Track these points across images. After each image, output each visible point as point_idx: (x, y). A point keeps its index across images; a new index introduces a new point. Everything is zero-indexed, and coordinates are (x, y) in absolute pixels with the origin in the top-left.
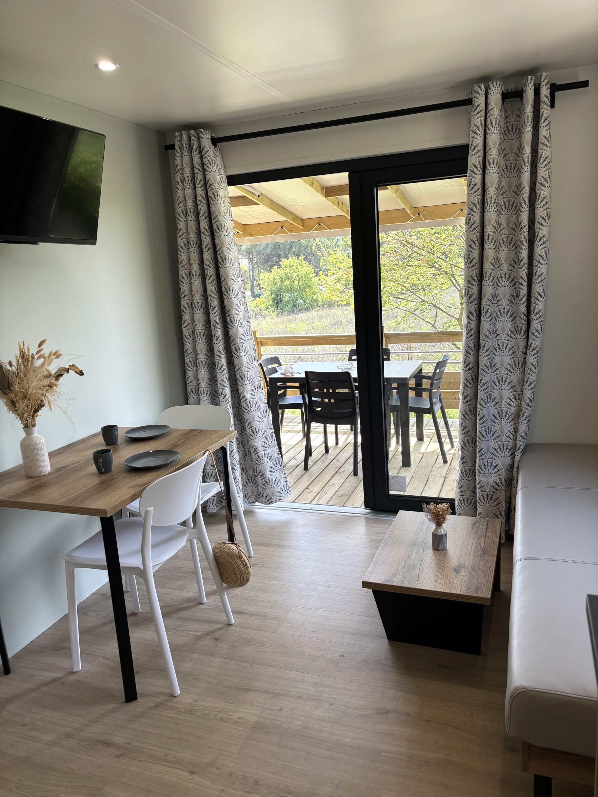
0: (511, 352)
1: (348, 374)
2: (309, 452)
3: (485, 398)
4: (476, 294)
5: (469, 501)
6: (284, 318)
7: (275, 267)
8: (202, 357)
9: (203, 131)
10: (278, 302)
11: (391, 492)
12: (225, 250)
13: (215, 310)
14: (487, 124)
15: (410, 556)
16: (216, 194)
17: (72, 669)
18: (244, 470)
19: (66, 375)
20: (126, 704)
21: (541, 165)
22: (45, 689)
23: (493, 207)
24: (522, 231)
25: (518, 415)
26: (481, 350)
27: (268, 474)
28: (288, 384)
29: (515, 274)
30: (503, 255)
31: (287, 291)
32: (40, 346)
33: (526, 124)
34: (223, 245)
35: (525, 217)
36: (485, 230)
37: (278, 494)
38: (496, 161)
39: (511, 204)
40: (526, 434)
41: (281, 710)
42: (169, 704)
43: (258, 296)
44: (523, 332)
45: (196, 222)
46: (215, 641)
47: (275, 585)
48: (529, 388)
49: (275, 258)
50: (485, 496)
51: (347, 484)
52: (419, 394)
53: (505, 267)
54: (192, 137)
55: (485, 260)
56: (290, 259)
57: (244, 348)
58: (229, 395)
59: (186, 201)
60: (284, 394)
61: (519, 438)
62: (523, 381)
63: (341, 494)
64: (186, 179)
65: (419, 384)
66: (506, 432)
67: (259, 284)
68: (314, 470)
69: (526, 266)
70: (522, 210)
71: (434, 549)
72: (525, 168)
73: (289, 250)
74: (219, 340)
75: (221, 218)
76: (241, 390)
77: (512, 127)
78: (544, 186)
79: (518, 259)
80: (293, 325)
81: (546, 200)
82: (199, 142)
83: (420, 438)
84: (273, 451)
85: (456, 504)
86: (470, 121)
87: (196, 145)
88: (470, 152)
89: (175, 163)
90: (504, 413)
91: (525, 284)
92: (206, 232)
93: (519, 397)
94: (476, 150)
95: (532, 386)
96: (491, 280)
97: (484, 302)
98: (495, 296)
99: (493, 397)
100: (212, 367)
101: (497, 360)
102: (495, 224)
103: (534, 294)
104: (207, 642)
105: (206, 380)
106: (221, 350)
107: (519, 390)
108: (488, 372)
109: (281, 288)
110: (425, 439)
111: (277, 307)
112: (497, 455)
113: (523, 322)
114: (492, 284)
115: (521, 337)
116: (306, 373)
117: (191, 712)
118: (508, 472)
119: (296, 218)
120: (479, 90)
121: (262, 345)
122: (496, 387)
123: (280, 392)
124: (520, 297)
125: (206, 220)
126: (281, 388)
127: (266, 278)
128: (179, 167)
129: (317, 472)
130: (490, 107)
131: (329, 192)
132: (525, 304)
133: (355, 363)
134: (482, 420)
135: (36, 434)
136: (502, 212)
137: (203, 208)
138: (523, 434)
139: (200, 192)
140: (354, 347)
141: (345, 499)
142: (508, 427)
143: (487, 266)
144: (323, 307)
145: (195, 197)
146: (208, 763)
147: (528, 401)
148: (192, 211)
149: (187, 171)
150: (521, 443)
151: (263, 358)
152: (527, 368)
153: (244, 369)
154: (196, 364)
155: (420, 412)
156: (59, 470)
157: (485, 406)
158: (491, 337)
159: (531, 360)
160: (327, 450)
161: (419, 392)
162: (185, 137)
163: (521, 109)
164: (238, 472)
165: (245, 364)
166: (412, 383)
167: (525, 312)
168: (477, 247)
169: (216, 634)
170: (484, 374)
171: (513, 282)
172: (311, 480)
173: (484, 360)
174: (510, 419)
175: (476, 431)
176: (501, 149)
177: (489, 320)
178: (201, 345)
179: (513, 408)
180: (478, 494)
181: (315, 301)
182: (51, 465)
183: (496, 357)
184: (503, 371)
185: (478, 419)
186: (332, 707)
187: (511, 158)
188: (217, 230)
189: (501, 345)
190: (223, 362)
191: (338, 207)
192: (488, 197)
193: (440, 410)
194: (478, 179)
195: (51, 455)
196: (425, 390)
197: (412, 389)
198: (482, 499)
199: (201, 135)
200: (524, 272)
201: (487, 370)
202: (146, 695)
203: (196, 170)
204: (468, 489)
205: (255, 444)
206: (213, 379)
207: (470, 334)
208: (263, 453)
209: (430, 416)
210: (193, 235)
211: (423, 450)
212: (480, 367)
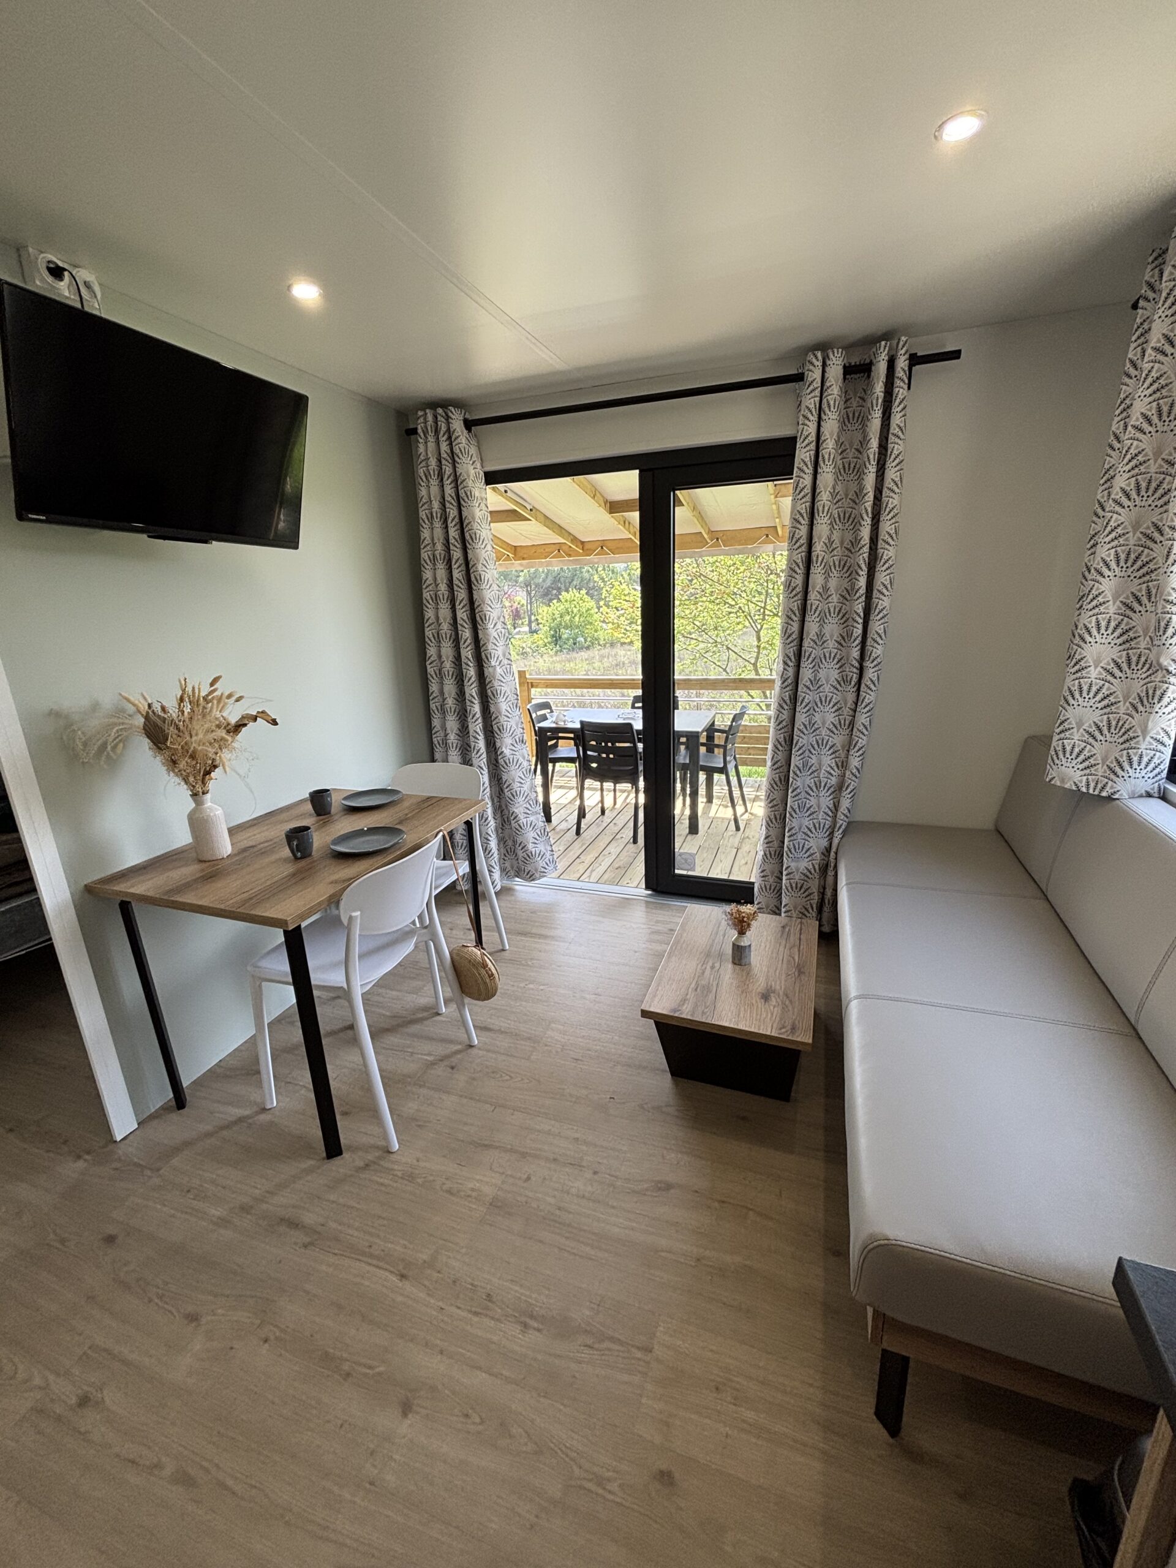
0: (836, 708)
1: (630, 726)
2: (582, 814)
3: (801, 766)
4: (797, 632)
5: (773, 888)
6: (563, 656)
7: (555, 601)
8: (450, 702)
9: (453, 410)
10: (556, 639)
11: (677, 871)
12: (480, 567)
13: (466, 644)
14: (823, 407)
15: (703, 973)
16: (469, 494)
17: (264, 1103)
18: (502, 841)
19: (251, 724)
20: (326, 1161)
21: (890, 464)
22: (225, 1133)
23: (826, 519)
24: (861, 552)
25: (840, 787)
26: (798, 704)
27: (530, 846)
28: (560, 735)
29: (848, 608)
30: (833, 583)
31: (566, 627)
32: (212, 684)
33: (875, 408)
34: (478, 560)
35: (865, 533)
36: (813, 549)
37: (543, 870)
38: (832, 457)
39: (847, 515)
40: (849, 811)
41: (528, 1179)
42: (382, 1163)
43: (536, 632)
44: (853, 683)
45: (445, 531)
46: (450, 1070)
47: (533, 989)
48: (858, 754)
49: (555, 592)
50: (794, 885)
51: (624, 853)
52: (710, 750)
53: (835, 598)
54: (439, 418)
55: (810, 588)
56: (571, 593)
57: (503, 692)
58: (483, 750)
59: (431, 501)
60: (556, 746)
61: (840, 815)
62: (849, 746)
63: (617, 866)
64: (432, 473)
65: (710, 738)
66: (824, 808)
67: (537, 620)
68: (587, 835)
69: (863, 598)
70: (863, 523)
71: (734, 963)
72: (870, 467)
73: (570, 583)
74: (471, 681)
75: (475, 526)
76: (498, 744)
77: (854, 414)
78: (893, 491)
79: (853, 589)
80: (572, 665)
81: (895, 510)
82: (448, 423)
83: (710, 799)
84: (537, 819)
85: (756, 889)
86: (800, 405)
87: (444, 428)
88: (798, 444)
89: (417, 451)
90: (823, 784)
91: (860, 621)
92: (456, 543)
93: (843, 765)
94: (806, 442)
95: (861, 752)
96: (816, 615)
97: (806, 643)
98: (820, 635)
99: (810, 764)
100: (463, 716)
101: (817, 718)
102: (827, 541)
103: (871, 634)
104: (440, 1071)
105: (455, 730)
106: (474, 694)
107: (843, 756)
108: (806, 732)
109: (561, 624)
110: (715, 801)
111: (556, 645)
112: (811, 835)
113: (855, 670)
114: (818, 620)
115: (851, 688)
116: (582, 723)
117: (410, 1177)
118: (823, 857)
119: (575, 540)
120: (814, 360)
121: (532, 687)
122: (814, 752)
123: (550, 743)
124: (853, 638)
125: (456, 528)
126: (551, 739)
127: (545, 613)
128: (422, 458)
129: (591, 837)
130: (828, 384)
131: (615, 507)
132: (859, 647)
133: (640, 712)
134: (795, 793)
135: (209, 804)
136: (836, 527)
137: (453, 512)
138: (846, 812)
139: (449, 490)
140: (639, 692)
141: (621, 871)
142: (826, 801)
143: (813, 596)
144: (605, 646)
145: (443, 497)
146: (425, 1262)
147: (854, 771)
148: (439, 515)
149: (433, 462)
150: (841, 822)
151: (534, 702)
152: (855, 730)
153: (502, 719)
154: (443, 710)
155: (710, 771)
156: (245, 850)
157: (800, 775)
158: (812, 688)
159: (862, 719)
160: (603, 812)
161: (710, 748)
162: (430, 417)
163: (867, 390)
164: (493, 844)
165: (504, 712)
166: (703, 740)
167: (857, 658)
168: (801, 571)
169: (452, 1059)
170: (801, 735)
171: (844, 619)
172: (584, 847)
173: (801, 718)
174: (830, 792)
175: (786, 804)
176: (839, 443)
177: (811, 666)
178: (450, 687)
179: (834, 779)
180: (784, 881)
181: (596, 639)
182: (232, 845)
183: (816, 714)
184: (824, 732)
185: (790, 791)
186: (596, 1177)
187: (851, 455)
188: (470, 541)
189: (823, 699)
190: (477, 708)
191: (624, 526)
192: (819, 505)
193: (734, 770)
194: (807, 480)
195: (232, 831)
196: (718, 746)
197: (703, 744)
198: (789, 888)
199: (450, 414)
200: (860, 605)
201: (805, 730)
202: (353, 1149)
203: (444, 462)
204: (772, 873)
205: (516, 811)
206: (464, 730)
207: (786, 683)
208: (525, 821)
209: (723, 777)
210: (439, 547)
211: (712, 814)
212: (796, 726)
